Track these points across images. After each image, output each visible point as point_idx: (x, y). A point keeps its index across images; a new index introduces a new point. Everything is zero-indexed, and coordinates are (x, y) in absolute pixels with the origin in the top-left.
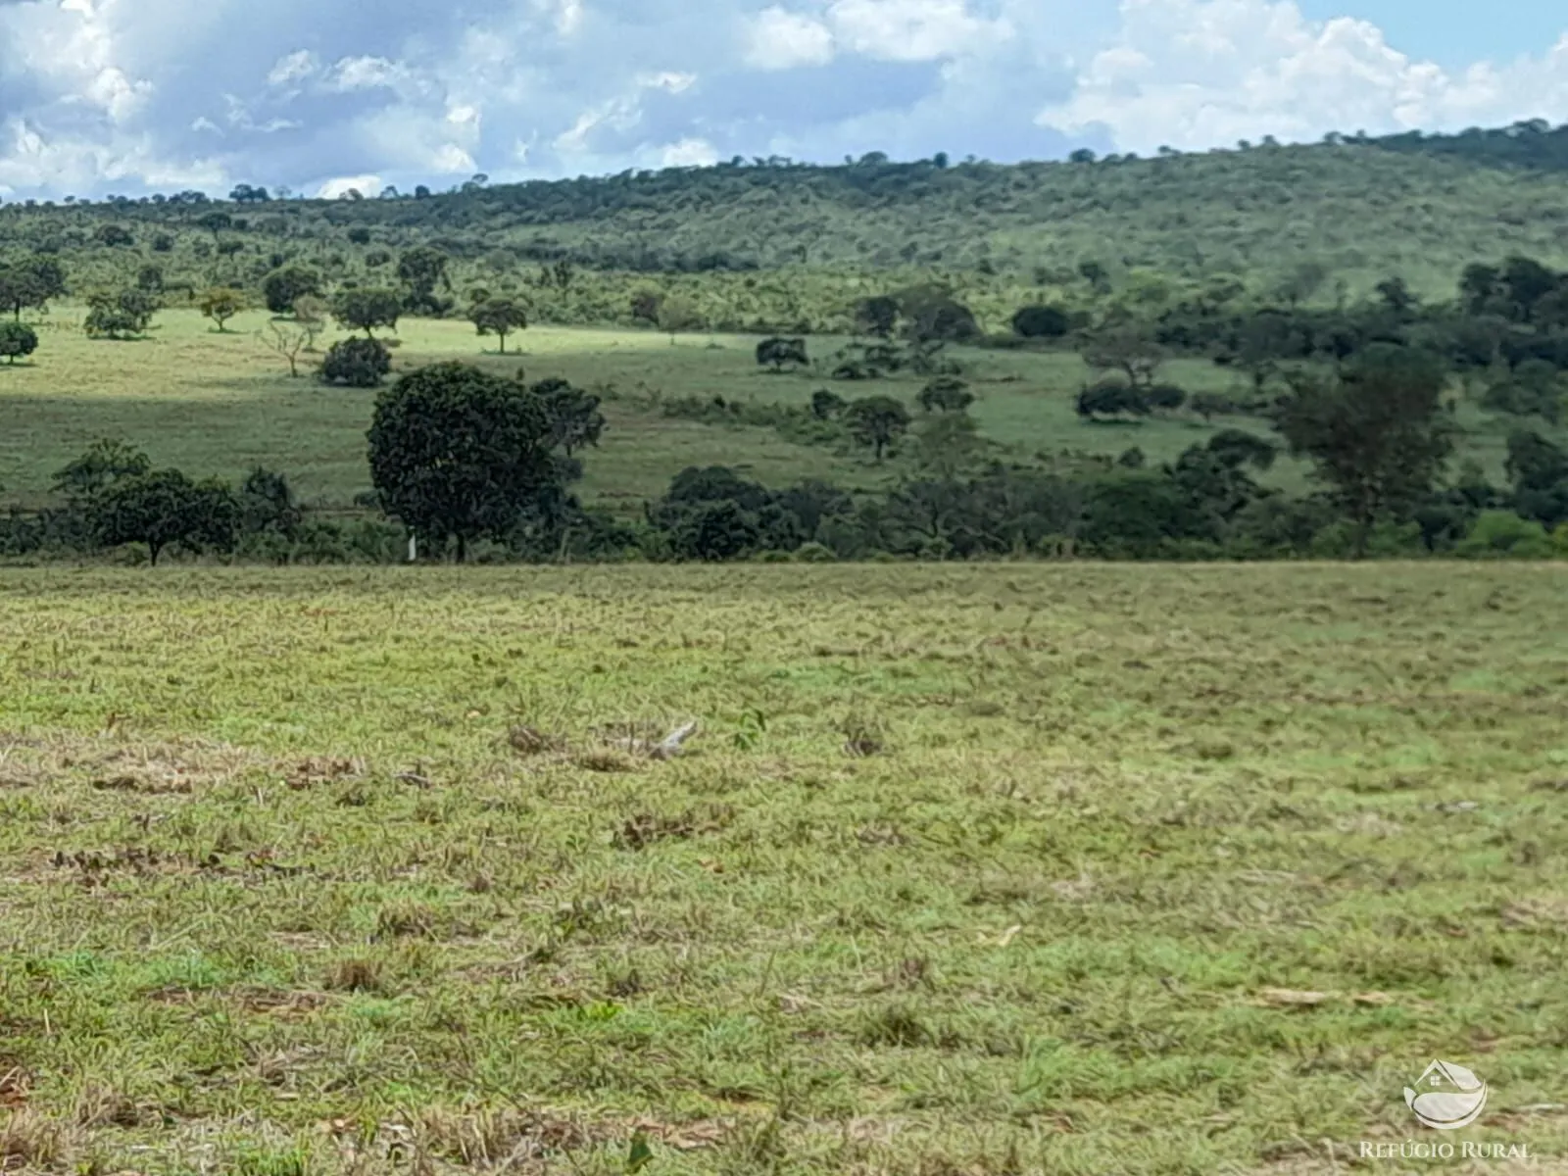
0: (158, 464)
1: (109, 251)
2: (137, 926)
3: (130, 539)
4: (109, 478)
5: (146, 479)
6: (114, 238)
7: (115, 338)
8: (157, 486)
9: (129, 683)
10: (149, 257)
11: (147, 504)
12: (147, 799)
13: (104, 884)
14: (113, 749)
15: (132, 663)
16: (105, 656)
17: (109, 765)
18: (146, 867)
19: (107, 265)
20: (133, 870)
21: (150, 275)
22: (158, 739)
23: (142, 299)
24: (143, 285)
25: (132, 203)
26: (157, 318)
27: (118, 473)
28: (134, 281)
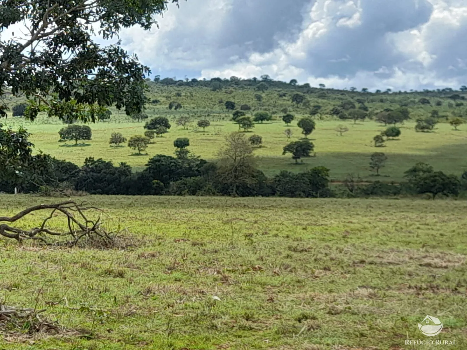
0: (436, 170)
1: (422, 106)
2: (433, 308)
3: (427, 192)
4: (421, 173)
5: (432, 174)
6: (424, 102)
7: (423, 132)
8: (435, 176)
9: (428, 235)
10: (435, 108)
11: (432, 181)
12: (435, 270)
13: (423, 294)
14: (423, 255)
15: (429, 229)
16: (421, 227)
17: (423, 259)
18: (436, 290)
19: (422, 110)
20: (431, 291)
21: (435, 113)
22: (437, 252)
23: (432, 120)
24: (432, 116)
25: (430, 92)
26: (436, 126)
27: (424, 172)
28: (430, 115)
